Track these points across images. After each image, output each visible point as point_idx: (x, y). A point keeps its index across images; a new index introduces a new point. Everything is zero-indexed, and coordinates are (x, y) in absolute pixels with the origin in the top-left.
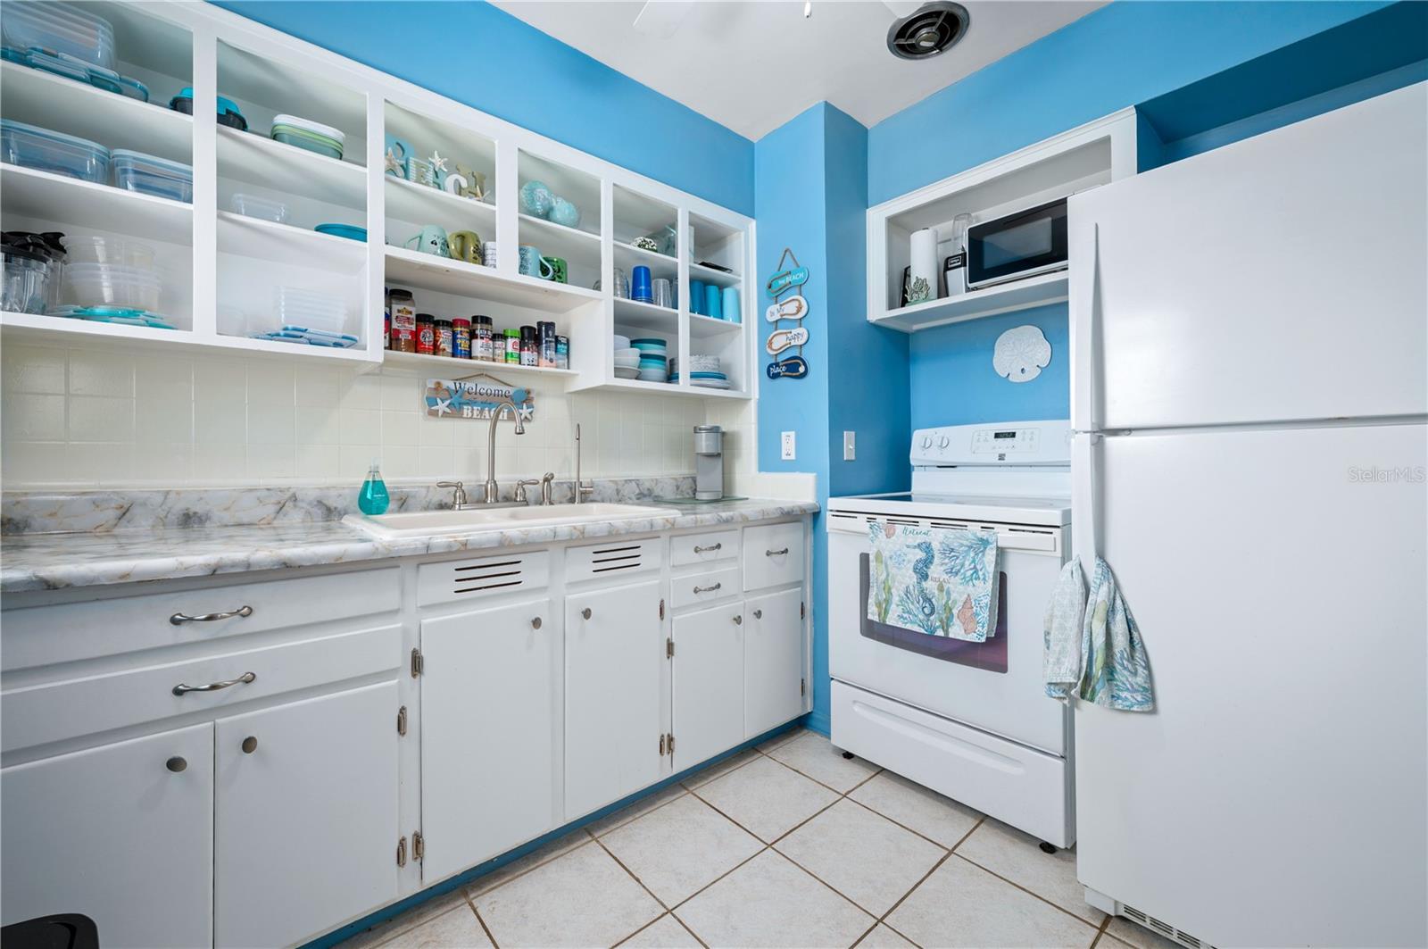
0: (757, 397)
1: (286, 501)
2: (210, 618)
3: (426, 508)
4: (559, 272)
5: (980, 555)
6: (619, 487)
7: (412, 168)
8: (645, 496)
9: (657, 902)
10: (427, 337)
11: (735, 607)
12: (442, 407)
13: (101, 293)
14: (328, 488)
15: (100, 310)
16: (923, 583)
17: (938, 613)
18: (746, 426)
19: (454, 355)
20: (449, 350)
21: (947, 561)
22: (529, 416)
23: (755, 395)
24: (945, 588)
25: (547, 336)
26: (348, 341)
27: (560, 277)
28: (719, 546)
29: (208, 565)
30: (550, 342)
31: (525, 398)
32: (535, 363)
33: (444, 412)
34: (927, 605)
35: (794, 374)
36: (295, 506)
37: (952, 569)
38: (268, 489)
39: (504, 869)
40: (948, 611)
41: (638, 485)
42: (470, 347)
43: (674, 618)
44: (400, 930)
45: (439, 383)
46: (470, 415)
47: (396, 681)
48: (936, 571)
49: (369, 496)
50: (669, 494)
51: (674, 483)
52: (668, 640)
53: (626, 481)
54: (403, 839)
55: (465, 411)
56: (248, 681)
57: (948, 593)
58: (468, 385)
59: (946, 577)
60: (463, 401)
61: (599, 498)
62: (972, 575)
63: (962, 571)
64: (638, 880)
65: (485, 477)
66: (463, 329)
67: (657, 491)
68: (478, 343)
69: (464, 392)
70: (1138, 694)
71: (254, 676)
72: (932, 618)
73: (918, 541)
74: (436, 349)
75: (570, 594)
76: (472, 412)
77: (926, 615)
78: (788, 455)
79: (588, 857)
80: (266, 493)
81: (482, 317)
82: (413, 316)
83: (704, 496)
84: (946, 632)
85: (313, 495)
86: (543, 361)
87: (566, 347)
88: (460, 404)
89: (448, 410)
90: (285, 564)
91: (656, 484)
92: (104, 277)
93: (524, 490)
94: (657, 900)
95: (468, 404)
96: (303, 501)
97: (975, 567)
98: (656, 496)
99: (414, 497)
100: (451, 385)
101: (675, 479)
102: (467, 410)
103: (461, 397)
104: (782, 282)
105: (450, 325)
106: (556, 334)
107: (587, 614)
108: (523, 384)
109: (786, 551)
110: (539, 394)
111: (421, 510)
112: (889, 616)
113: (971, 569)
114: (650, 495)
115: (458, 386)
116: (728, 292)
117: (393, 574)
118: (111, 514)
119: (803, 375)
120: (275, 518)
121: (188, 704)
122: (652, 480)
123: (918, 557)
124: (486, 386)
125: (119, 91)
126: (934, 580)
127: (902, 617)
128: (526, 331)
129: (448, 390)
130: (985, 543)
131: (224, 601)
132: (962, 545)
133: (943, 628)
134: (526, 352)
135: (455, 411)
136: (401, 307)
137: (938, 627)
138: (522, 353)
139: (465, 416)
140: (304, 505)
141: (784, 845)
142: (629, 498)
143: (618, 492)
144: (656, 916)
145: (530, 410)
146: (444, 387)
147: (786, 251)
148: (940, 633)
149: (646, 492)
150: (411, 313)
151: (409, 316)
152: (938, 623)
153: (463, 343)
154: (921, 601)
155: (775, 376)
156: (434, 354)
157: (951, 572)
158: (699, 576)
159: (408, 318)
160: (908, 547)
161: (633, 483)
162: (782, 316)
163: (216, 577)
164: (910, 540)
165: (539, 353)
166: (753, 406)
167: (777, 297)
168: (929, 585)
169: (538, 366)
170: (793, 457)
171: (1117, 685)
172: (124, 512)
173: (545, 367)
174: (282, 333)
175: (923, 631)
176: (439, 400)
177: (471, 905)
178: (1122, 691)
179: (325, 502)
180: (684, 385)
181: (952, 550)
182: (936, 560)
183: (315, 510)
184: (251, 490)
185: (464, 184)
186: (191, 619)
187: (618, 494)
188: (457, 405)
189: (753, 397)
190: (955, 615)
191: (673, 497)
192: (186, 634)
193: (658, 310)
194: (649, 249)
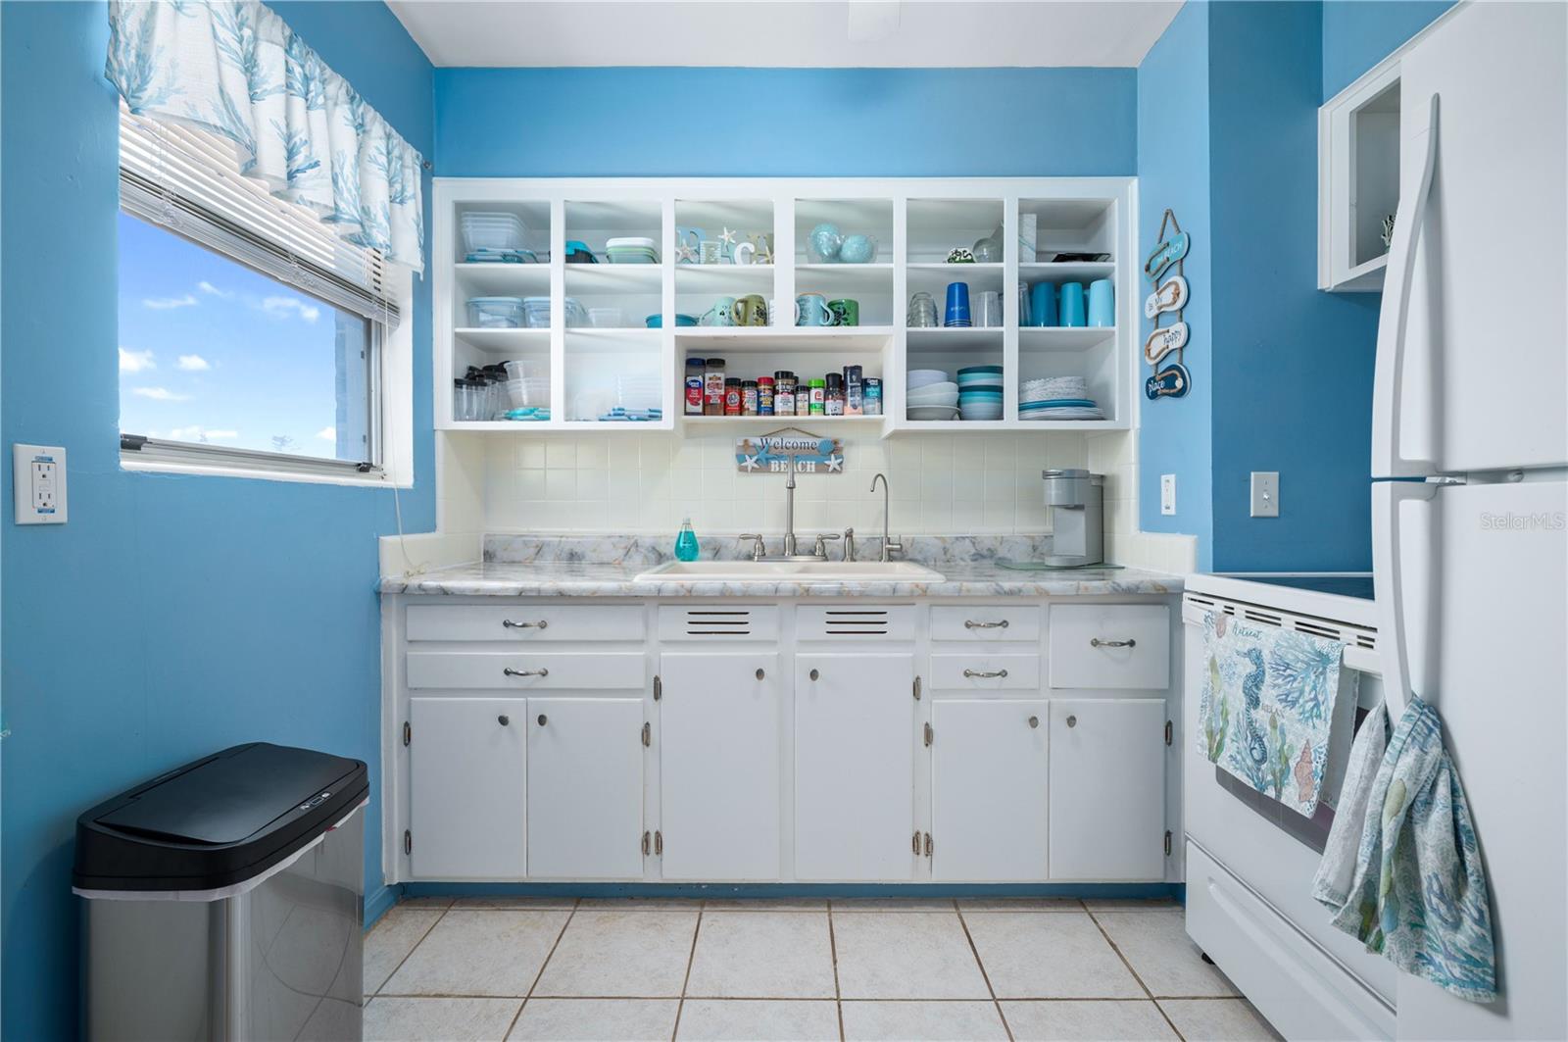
0: (1137, 425)
1: (632, 546)
2: (524, 626)
3: (737, 558)
4: (844, 313)
5: (1322, 677)
6: (948, 546)
7: (703, 251)
8: (983, 557)
9: (834, 986)
10: (734, 398)
11: (1036, 705)
12: (750, 463)
13: (522, 398)
14: (660, 537)
15: (520, 410)
16: (1252, 711)
17: (1271, 762)
18: (1125, 467)
19: (758, 413)
20: (754, 408)
21: (1280, 681)
22: (838, 468)
23: (1135, 422)
24: (1279, 724)
25: (852, 381)
26: (654, 415)
27: (846, 319)
28: (1004, 624)
29: (517, 589)
30: (854, 387)
31: (834, 448)
32: (837, 411)
33: (753, 468)
34: (1257, 746)
35: (1172, 391)
36: (637, 551)
37: (1288, 696)
38: (621, 537)
39: (741, 901)
40: (1283, 761)
41: (974, 543)
42: (773, 403)
43: (934, 701)
44: (647, 908)
45: (746, 441)
46: (777, 469)
47: (638, 700)
48: (1268, 694)
49: (681, 545)
50: (1021, 556)
51: (1029, 542)
52: (927, 724)
53: (957, 538)
54: (648, 833)
55: (773, 466)
56: (544, 674)
57: (1282, 733)
58: (774, 441)
59: (1279, 706)
60: (769, 456)
61: (919, 557)
62: (1312, 708)
63: (1301, 701)
64: (835, 962)
65: (784, 530)
66: (766, 387)
67: (1002, 552)
68: (778, 398)
69: (770, 447)
70: (1456, 964)
71: (547, 672)
72: (1264, 767)
73: (1249, 646)
74: (741, 410)
75: (799, 652)
76: (779, 466)
77: (1256, 761)
78: (1168, 508)
79: (812, 923)
80: (618, 539)
81: (783, 372)
82: (722, 381)
83: (1053, 562)
84: (1279, 792)
85: (648, 542)
86: (848, 408)
87: (878, 389)
88: (767, 459)
89: (756, 466)
90: (560, 593)
91: (1001, 543)
92: (523, 387)
93: (823, 544)
94: (837, 986)
95: (774, 458)
96: (642, 546)
97: (1315, 698)
98: (1000, 559)
99: (726, 547)
100: (758, 441)
101: (1032, 538)
102: (774, 465)
103: (767, 452)
104: (1160, 260)
105: (754, 384)
106: (864, 376)
107: (814, 675)
108: (831, 434)
109: (1132, 643)
110: (851, 444)
111: (732, 560)
112: (1223, 754)
113: (1311, 700)
114: (991, 557)
115: (764, 442)
116: (1097, 290)
117: (638, 610)
118: (533, 551)
119: (1182, 392)
120: (623, 560)
121: (513, 682)
122: (996, 538)
123: (1248, 671)
124: (792, 440)
125: (520, 261)
126: (1267, 709)
127: (1235, 759)
128: (830, 378)
129: (754, 446)
130: (1323, 659)
131: (532, 615)
132: (1298, 660)
133: (1276, 786)
134: (831, 401)
135: (763, 466)
136: (711, 375)
137: (1269, 783)
138: (827, 402)
139: (773, 470)
140: (643, 550)
141: (1013, 1008)
142: (962, 559)
143: (945, 551)
144: (824, 997)
145: (839, 461)
146: (751, 444)
147: (1167, 214)
148: (1271, 793)
149: (985, 552)
150: (720, 379)
151: (718, 381)
152: (1269, 778)
153: (766, 402)
154: (1249, 739)
155: (1153, 396)
156: (741, 414)
157: (1286, 701)
158: (974, 657)
159: (718, 384)
160: (1238, 653)
161: (967, 540)
162: (1161, 307)
163: (522, 598)
164: (1240, 644)
165: (844, 400)
166: (1132, 441)
167: (1158, 281)
168: (1260, 716)
169: (842, 414)
170: (1172, 512)
171: (1429, 938)
172: (539, 550)
173: (850, 415)
174: (612, 413)
175: (1251, 784)
176: (747, 457)
177: (701, 914)
178: (1435, 950)
179: (657, 548)
180: (1011, 420)
181: (1288, 666)
182: (1268, 679)
183: (650, 554)
184: (609, 537)
185: (752, 248)
186: (513, 625)
187: (945, 553)
188: (764, 460)
189: (1131, 427)
190: (1292, 769)
191: (1027, 560)
192: (511, 634)
193: (982, 332)
194: (960, 261)
